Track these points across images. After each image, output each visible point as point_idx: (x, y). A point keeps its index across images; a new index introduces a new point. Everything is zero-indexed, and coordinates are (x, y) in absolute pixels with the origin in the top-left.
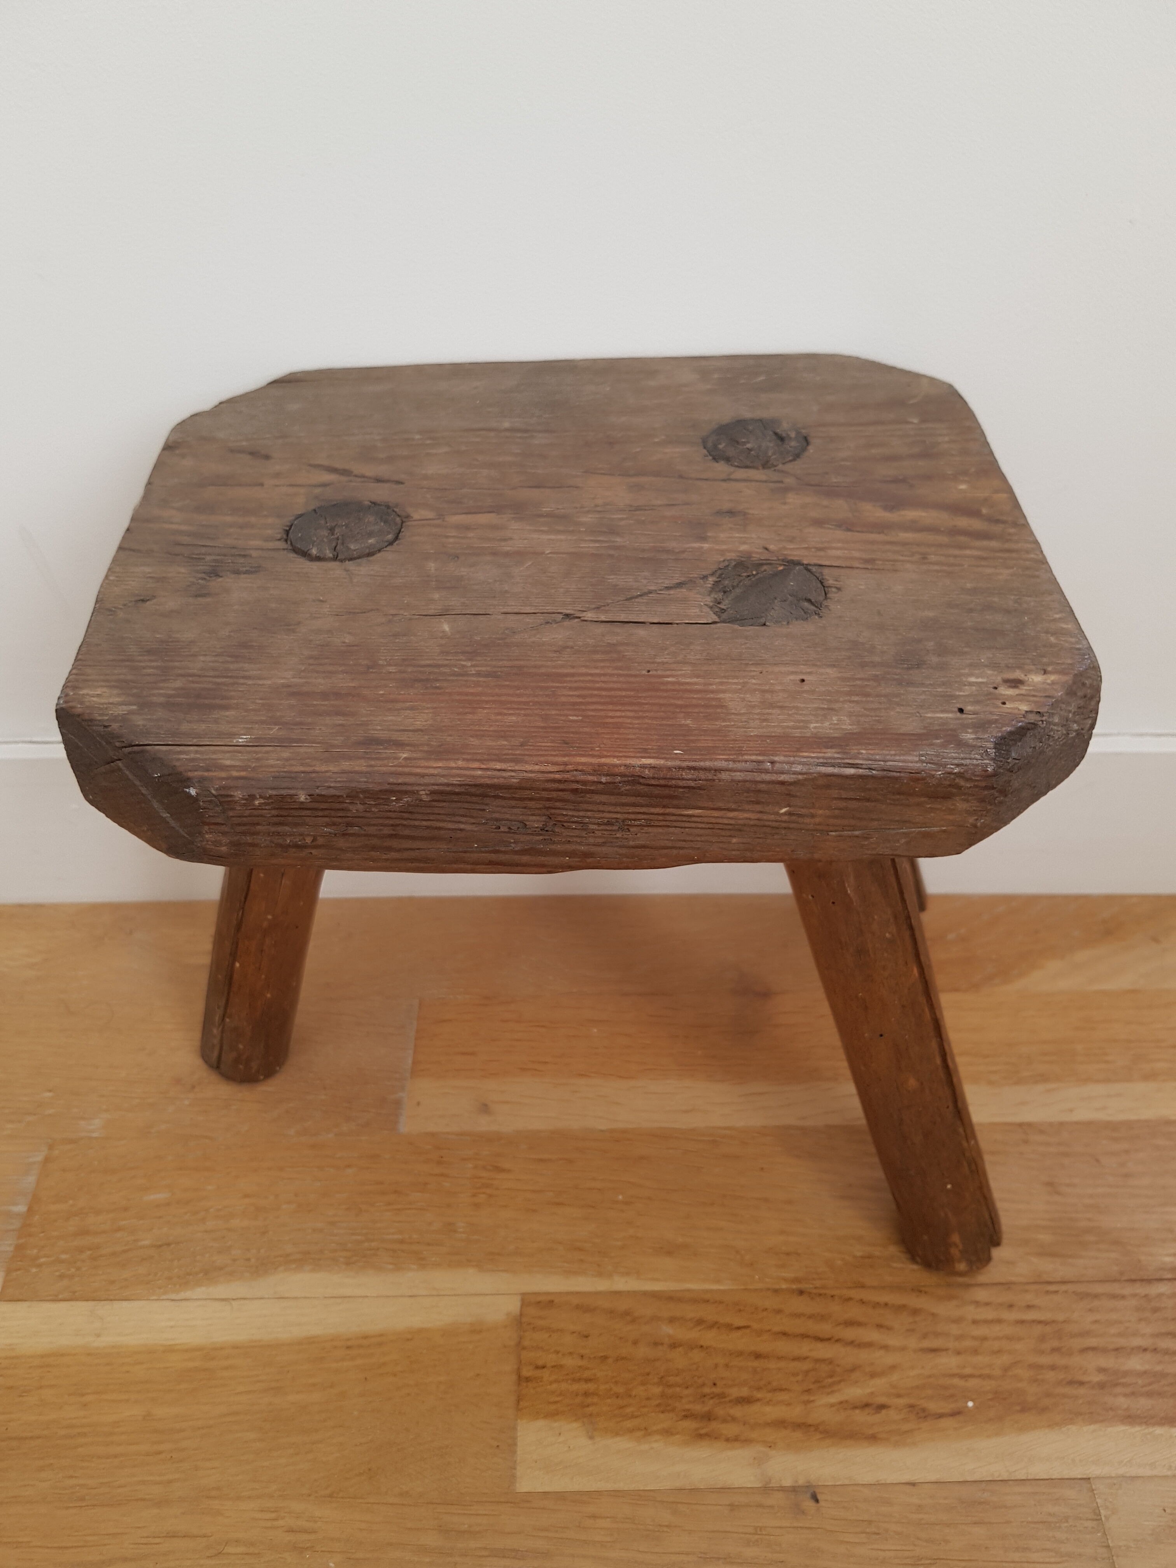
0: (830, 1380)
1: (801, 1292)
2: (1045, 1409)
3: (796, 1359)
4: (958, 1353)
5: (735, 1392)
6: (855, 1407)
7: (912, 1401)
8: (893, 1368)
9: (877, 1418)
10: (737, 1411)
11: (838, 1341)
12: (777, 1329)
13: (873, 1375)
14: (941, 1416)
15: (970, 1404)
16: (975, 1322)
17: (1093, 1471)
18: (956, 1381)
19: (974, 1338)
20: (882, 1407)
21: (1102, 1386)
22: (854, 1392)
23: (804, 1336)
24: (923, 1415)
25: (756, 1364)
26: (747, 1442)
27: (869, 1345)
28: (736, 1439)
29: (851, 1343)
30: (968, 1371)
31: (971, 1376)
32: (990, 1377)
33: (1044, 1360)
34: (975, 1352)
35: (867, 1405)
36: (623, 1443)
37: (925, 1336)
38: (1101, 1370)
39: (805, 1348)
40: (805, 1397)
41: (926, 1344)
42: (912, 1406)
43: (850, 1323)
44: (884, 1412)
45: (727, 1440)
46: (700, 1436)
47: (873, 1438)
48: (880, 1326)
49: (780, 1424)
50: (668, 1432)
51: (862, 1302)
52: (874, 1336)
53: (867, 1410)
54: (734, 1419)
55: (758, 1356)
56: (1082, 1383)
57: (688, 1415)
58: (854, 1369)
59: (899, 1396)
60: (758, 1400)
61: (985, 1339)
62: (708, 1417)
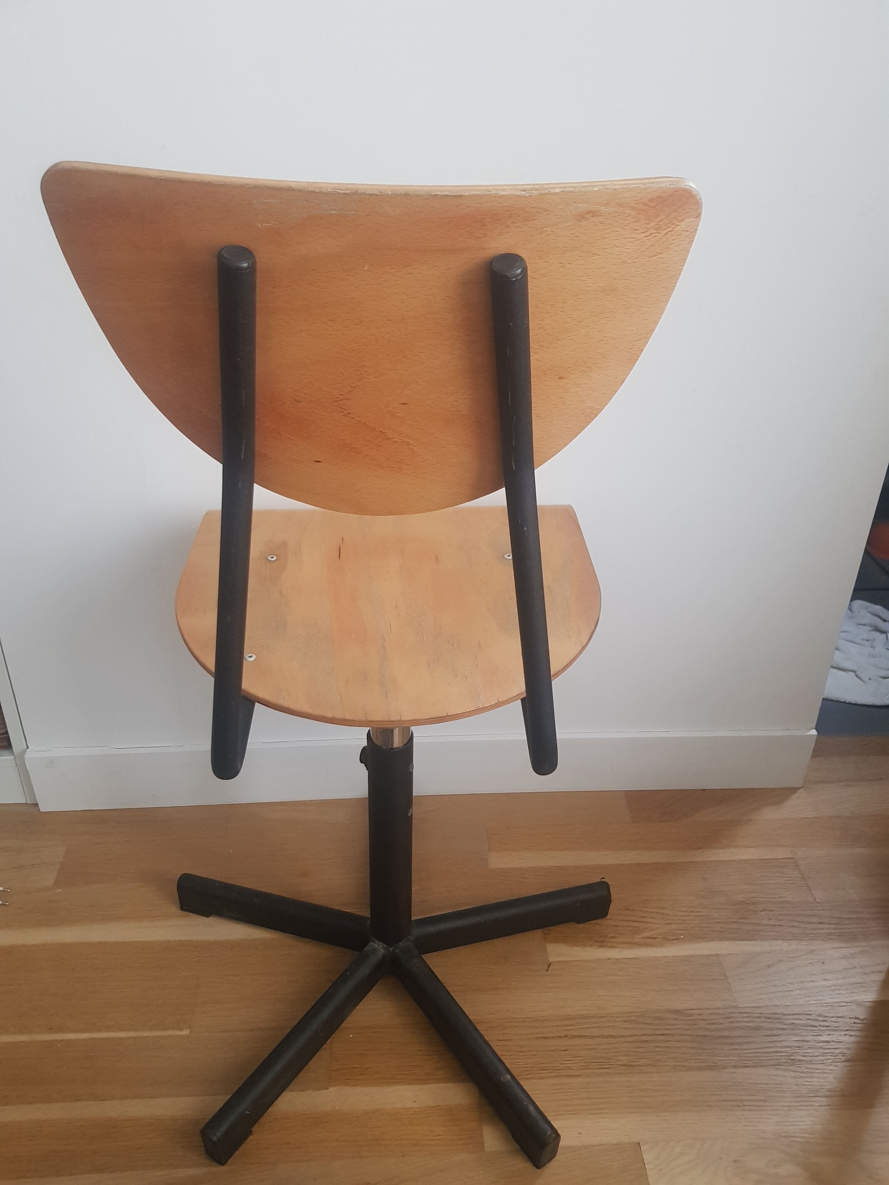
0: (639, 932)
1: (627, 909)
2: (704, 938)
3: (627, 926)
4: (677, 924)
5: (610, 935)
6: (647, 938)
7: (664, 937)
8: (658, 928)
9: (653, 941)
10: (612, 940)
11: (640, 922)
12: (621, 919)
13: (652, 930)
14: (673, 940)
15: (682, 937)
16: (682, 916)
17: (718, 953)
18: (677, 931)
19: (682, 920)
20: (655, 938)
21: (722, 931)
22: (646, 934)
23: (630, 921)
24: (668, 940)
25: (616, 928)
26: (615, 947)
27: (649, 923)
28: (612, 947)
29: (644, 922)
30: (680, 929)
31: (681, 930)
32: (687, 930)
33: (703, 925)
34: (682, 924)
35: (650, 938)
36: (579, 949)
37: (667, 920)
38: (721, 928)
39: (630, 924)
40: (632, 936)
41: (667, 922)
42: (664, 938)
43: (643, 917)
44: (656, 939)
45: (610, 947)
46: (602, 946)
47: (653, 946)
48: (652, 918)
49: (625, 943)
50: (591, 946)
51: (647, 912)
52: (651, 920)
53: (650, 939)
54: (611, 942)
55: (616, 926)
56: (716, 931)
57: (597, 941)
58: (645, 929)
59: (660, 935)
60: (617, 937)
61: (685, 920)
62: (603, 941)
